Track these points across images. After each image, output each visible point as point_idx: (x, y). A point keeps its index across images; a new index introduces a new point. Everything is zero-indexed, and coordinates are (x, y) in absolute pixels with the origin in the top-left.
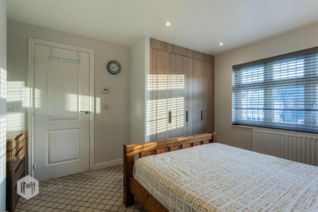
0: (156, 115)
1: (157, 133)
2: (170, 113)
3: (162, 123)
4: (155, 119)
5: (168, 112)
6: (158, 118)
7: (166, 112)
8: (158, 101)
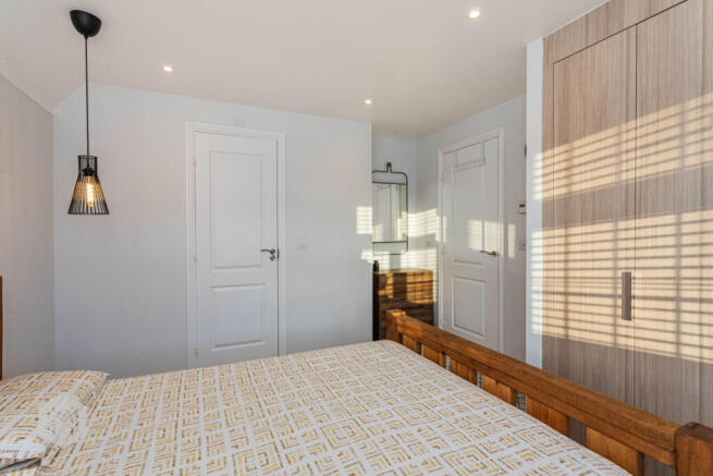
0: (566, 278)
1: (567, 336)
2: (628, 279)
3: (589, 309)
4: (562, 289)
5: (620, 274)
6: (571, 290)
7: (609, 274)
8: (573, 230)
